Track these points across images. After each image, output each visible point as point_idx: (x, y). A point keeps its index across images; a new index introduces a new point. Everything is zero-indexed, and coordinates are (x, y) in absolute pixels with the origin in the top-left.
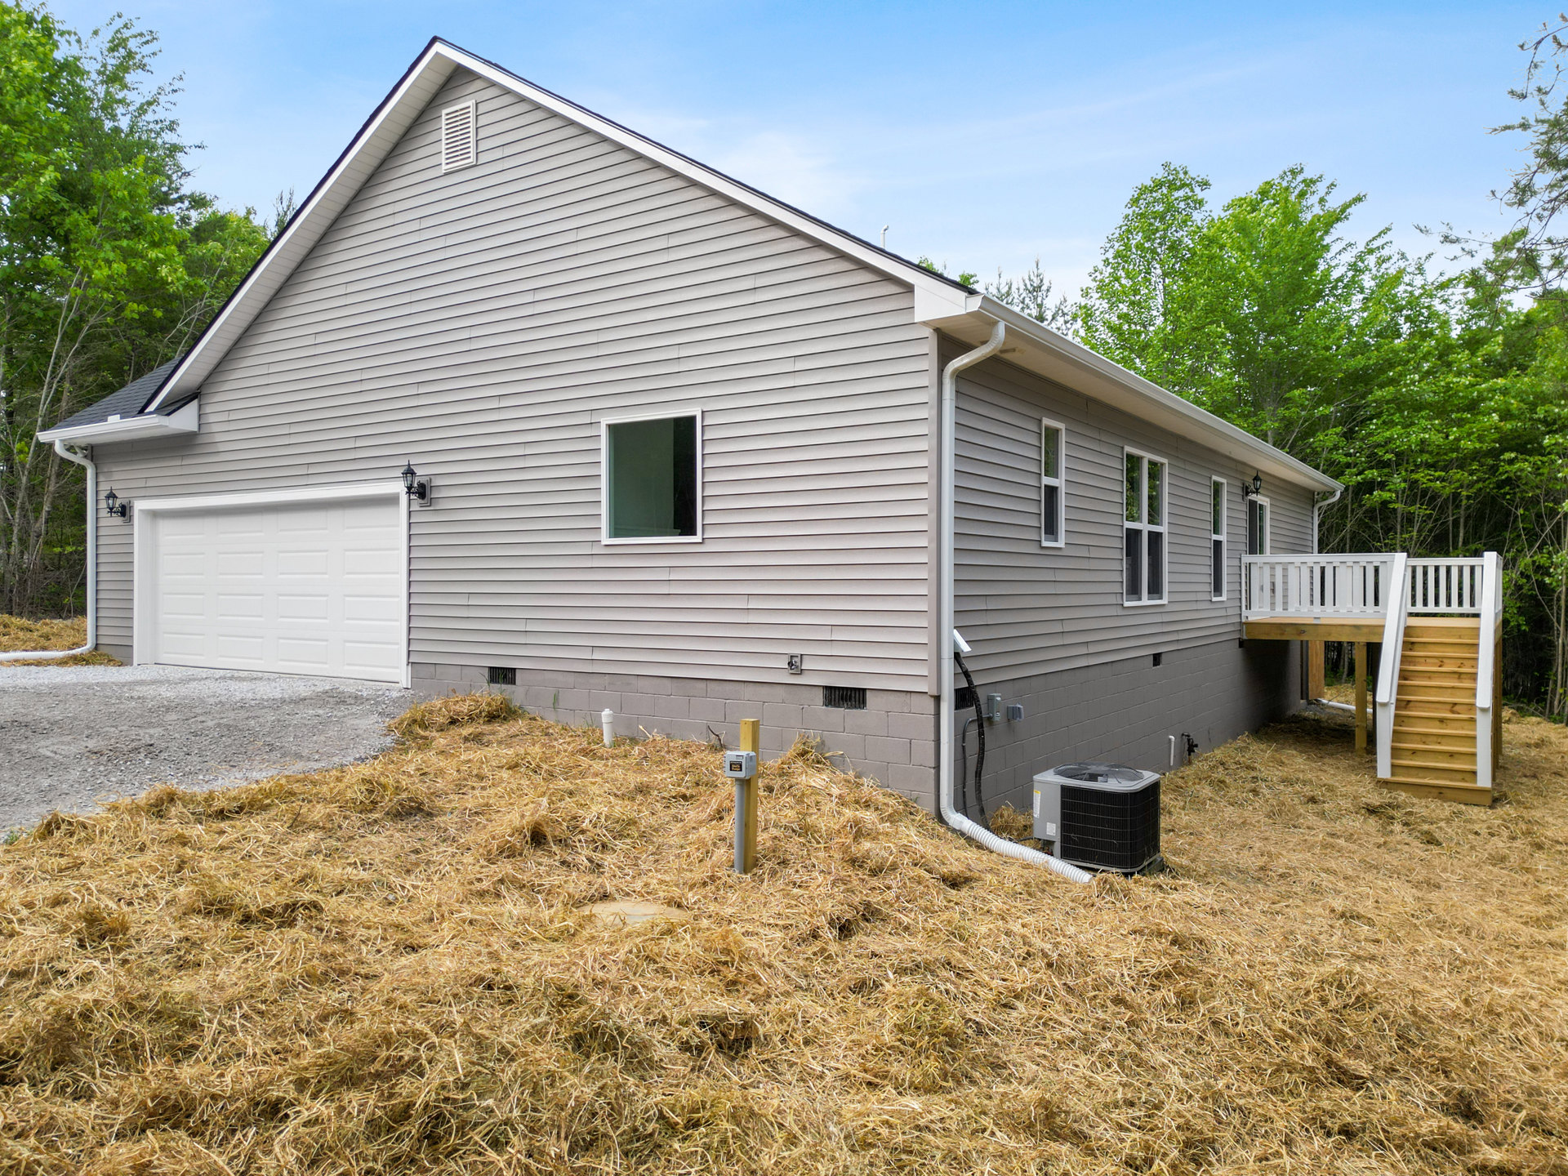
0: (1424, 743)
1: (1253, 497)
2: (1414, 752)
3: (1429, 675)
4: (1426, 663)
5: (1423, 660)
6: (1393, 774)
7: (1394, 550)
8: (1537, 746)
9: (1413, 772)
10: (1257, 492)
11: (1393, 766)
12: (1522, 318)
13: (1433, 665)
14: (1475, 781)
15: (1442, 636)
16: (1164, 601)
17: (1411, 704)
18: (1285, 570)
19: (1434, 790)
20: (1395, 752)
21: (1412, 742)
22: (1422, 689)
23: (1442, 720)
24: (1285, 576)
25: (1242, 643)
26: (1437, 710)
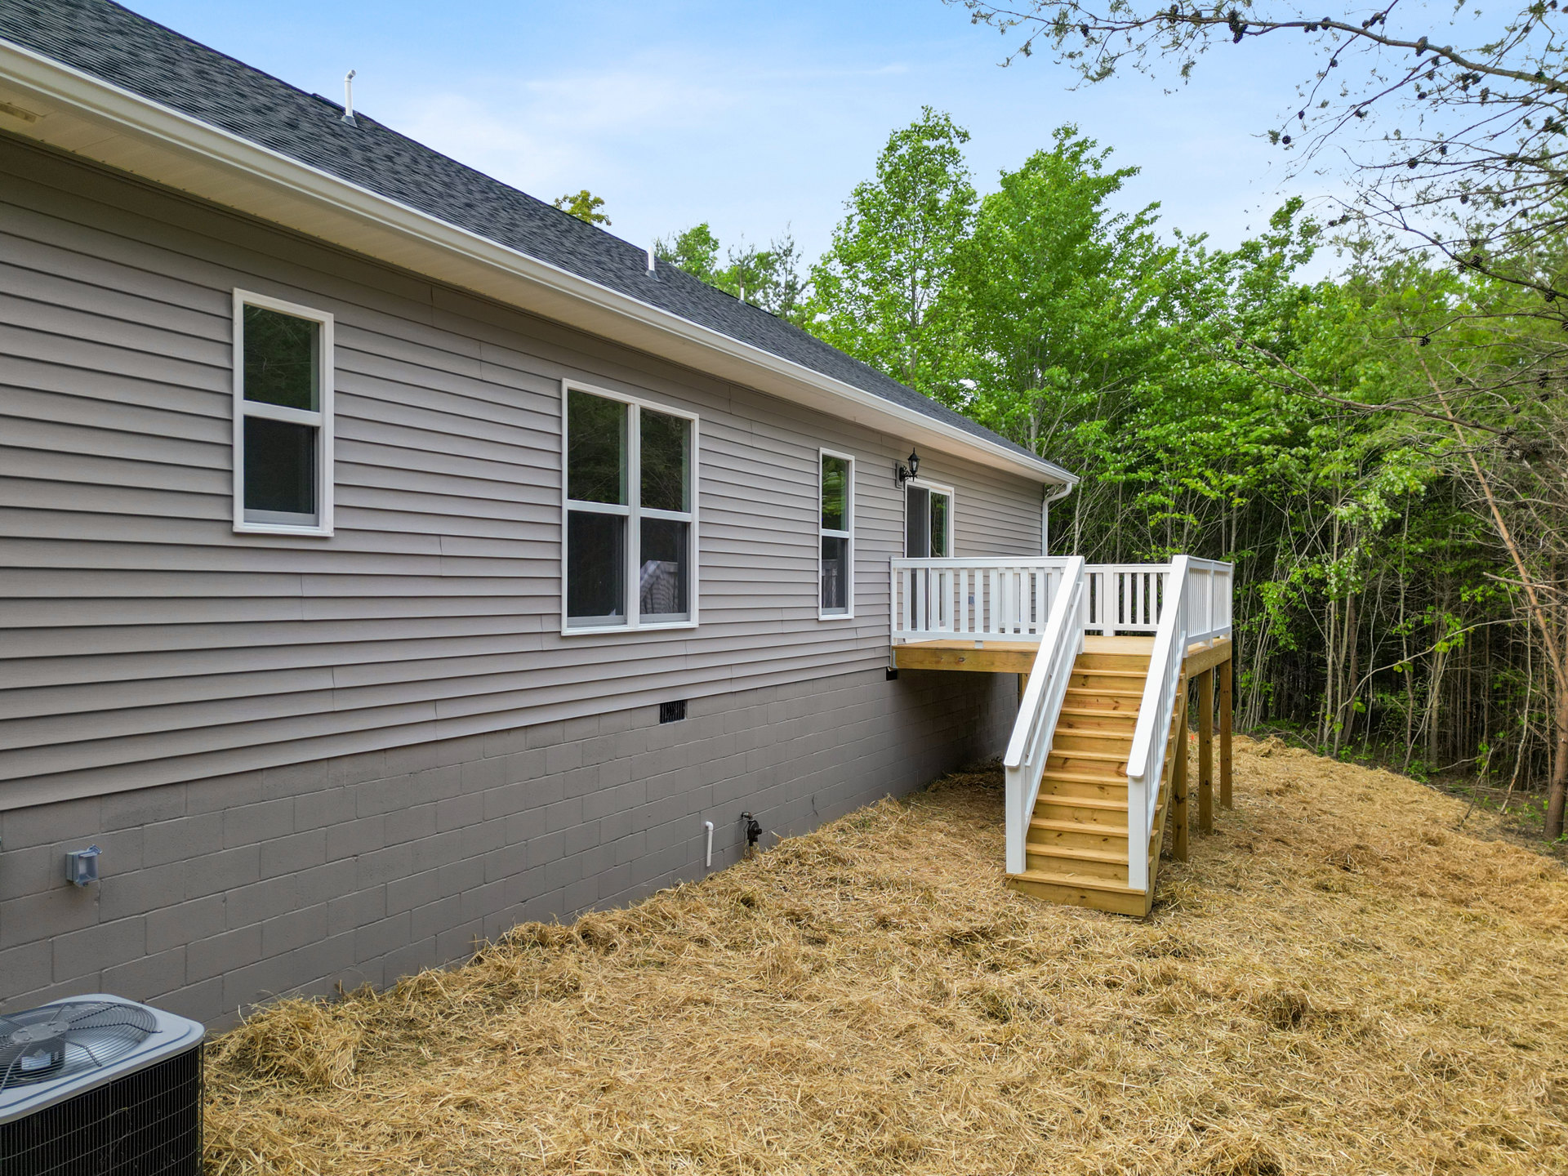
0: (1077, 820)
1: (909, 482)
2: (1060, 833)
3: (1098, 721)
4: (1099, 706)
5: (1094, 700)
6: (1028, 867)
7: (1070, 552)
8: (1280, 792)
9: (1055, 864)
10: (914, 474)
11: (1029, 855)
12: (1296, 292)
13: (1106, 707)
14: (1126, 879)
15: (1124, 667)
16: (694, 623)
17: (1069, 763)
18: (986, 577)
19: (1074, 892)
20: (1033, 834)
21: (1061, 818)
22: (1087, 742)
23: (1102, 787)
24: (986, 585)
25: (892, 675)
26: (1099, 772)
